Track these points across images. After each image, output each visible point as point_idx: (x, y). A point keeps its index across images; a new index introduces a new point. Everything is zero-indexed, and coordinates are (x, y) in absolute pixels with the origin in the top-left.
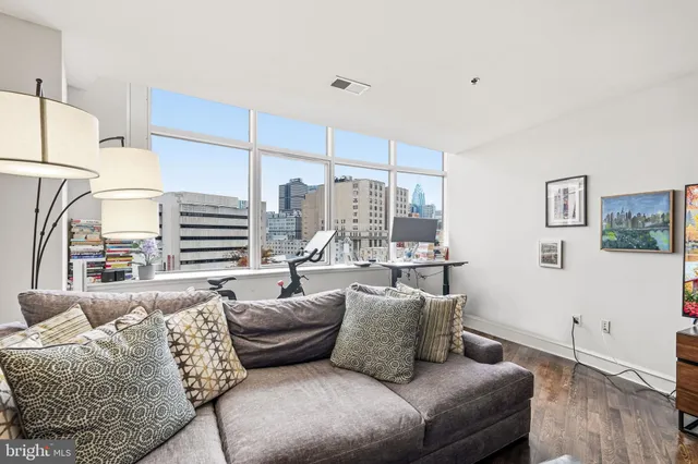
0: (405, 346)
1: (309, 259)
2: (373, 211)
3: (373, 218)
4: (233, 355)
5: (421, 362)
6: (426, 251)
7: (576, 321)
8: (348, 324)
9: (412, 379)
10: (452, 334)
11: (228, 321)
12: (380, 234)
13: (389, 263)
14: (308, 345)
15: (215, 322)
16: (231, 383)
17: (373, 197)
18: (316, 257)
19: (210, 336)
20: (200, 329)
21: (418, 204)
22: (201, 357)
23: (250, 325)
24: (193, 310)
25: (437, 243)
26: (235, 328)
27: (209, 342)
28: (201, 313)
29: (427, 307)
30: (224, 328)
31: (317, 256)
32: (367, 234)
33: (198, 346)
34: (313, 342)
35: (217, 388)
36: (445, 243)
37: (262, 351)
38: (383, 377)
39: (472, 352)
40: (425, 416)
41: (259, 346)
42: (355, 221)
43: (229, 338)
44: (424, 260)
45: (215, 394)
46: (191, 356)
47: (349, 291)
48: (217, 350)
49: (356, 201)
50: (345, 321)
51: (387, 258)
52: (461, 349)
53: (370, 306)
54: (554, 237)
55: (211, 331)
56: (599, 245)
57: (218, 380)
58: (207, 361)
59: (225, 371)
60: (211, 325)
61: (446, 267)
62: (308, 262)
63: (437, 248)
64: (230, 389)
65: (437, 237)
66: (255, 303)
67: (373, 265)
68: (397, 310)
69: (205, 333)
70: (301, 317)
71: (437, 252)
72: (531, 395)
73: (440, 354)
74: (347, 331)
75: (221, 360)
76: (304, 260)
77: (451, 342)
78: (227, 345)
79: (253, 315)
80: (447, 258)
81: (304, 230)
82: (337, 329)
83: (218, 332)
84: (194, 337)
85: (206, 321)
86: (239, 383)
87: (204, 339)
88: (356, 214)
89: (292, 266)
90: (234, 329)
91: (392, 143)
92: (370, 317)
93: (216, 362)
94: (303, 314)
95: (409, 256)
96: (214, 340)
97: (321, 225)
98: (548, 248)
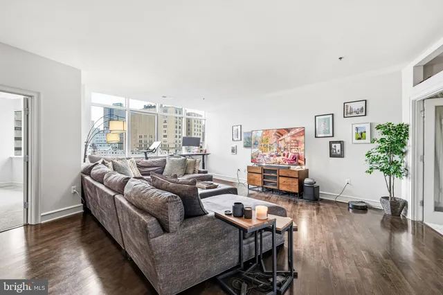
0: (181, 168)
1: (152, 151)
2: (178, 130)
3: (178, 134)
4: (139, 171)
5: (186, 173)
7: (239, 170)
9: (183, 176)
10: (195, 169)
14: (157, 171)
24: (129, 160)
25: (201, 147)
28: (131, 161)
29: (188, 162)
31: (155, 151)
36: (205, 147)
39: (200, 172)
41: (144, 170)
42: (165, 136)
44: (195, 153)
47: (167, 159)
49: (165, 122)
50: (166, 165)
52: (197, 172)
53: (173, 161)
54: (234, 144)
56: (243, 146)
59: (138, 174)
61: (203, 155)
63: (201, 149)
68: (180, 161)
71: (201, 151)
73: (191, 172)
74: (167, 167)
76: (150, 151)
77: (194, 171)
78: (137, 169)
79: (142, 163)
80: (205, 152)
82: (164, 167)
84: (131, 165)
85: (133, 163)
87: (133, 166)
89: (146, 153)
90: (139, 166)
93: (136, 172)
96: (135, 167)
97: (138, 139)
98: (233, 148)
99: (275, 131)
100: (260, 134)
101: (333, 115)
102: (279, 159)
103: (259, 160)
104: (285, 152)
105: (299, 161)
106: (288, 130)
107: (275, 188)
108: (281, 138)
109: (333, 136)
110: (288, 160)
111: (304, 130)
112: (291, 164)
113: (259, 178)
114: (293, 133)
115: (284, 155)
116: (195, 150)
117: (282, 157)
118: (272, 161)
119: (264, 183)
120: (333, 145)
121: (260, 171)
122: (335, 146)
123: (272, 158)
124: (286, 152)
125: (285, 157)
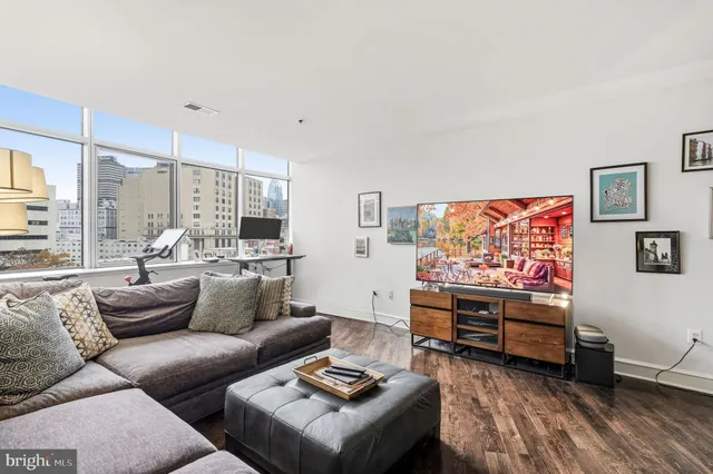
0: (247, 308)
1: (159, 255)
2: (220, 205)
3: (220, 213)
4: (105, 327)
5: (258, 320)
6: (272, 247)
7: (375, 294)
8: (203, 299)
9: (252, 330)
10: (282, 302)
11: (98, 303)
12: (229, 232)
13: (237, 258)
14: (169, 317)
15: (88, 303)
16: (107, 346)
17: (220, 188)
18: (166, 253)
19: (85, 312)
20: (77, 307)
21: (274, 198)
22: (82, 326)
23: (118, 304)
24: (68, 294)
25: (282, 241)
26: (104, 307)
27: (86, 316)
28: (75, 295)
29: (264, 285)
30: (96, 308)
31: (168, 253)
32: (213, 233)
33: (78, 320)
34: (175, 315)
35: (96, 348)
36: (289, 241)
37: (130, 324)
38: (231, 332)
39: (295, 312)
40: (258, 346)
41: (126, 320)
42: (197, 216)
43: (99, 315)
44: (270, 255)
45: (96, 353)
46: (74, 325)
47: (202, 277)
48: (92, 322)
49: (197, 191)
50: (200, 298)
51: (236, 253)
52: (288, 313)
53: (220, 285)
54: (363, 235)
55: (86, 308)
56: (386, 240)
57: (97, 343)
58: (86, 329)
59: (101, 337)
60: (85, 304)
61: (289, 260)
62: (158, 259)
63: (282, 245)
64: (106, 350)
65: (281, 235)
66: (120, 289)
67: (221, 261)
68: (240, 286)
69: (81, 310)
70: (163, 297)
71: (282, 248)
72: (330, 334)
73: (272, 314)
74: (202, 304)
75: (97, 330)
76: (154, 256)
77: (281, 308)
78: (99, 320)
79: (120, 297)
80: (291, 252)
81: (120, 227)
82: (194, 304)
83: (92, 310)
84: (73, 312)
85: (81, 301)
86: (112, 348)
87: (81, 314)
88: (197, 207)
89: (140, 261)
90: (104, 309)
91: (240, 150)
92: (221, 292)
93: (94, 331)
94: (164, 295)
95: (257, 251)
96: (89, 315)
97: (147, 221)
98: (360, 242)
99: (482, 205)
100: (439, 212)
101: (645, 164)
102: (494, 274)
103: (438, 274)
104: (514, 257)
105: (557, 281)
106: (523, 203)
107: (495, 347)
108: (502, 223)
109: (646, 219)
110: (523, 278)
111: (571, 205)
112: (532, 287)
113: (444, 320)
114: (537, 209)
115: (511, 264)
116: (267, 247)
117: (505, 269)
118: (476, 279)
119: (460, 333)
120: (647, 242)
121: (448, 304)
122: (654, 244)
123: (474, 272)
124: (516, 258)
125: (514, 271)
